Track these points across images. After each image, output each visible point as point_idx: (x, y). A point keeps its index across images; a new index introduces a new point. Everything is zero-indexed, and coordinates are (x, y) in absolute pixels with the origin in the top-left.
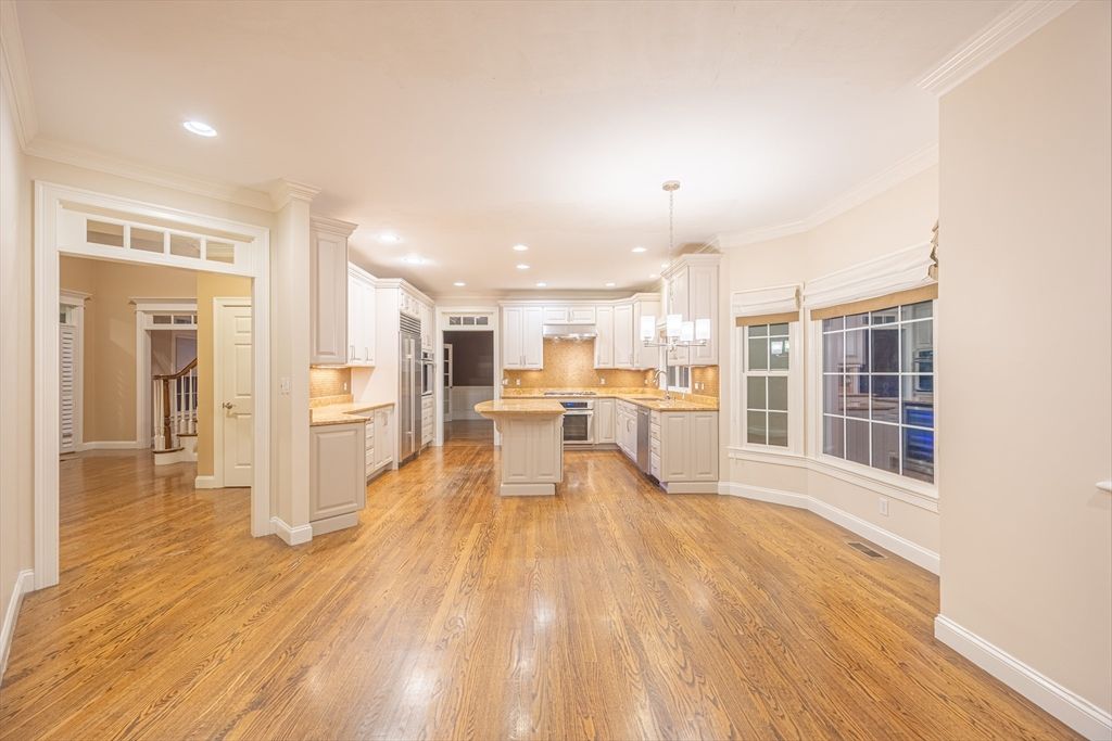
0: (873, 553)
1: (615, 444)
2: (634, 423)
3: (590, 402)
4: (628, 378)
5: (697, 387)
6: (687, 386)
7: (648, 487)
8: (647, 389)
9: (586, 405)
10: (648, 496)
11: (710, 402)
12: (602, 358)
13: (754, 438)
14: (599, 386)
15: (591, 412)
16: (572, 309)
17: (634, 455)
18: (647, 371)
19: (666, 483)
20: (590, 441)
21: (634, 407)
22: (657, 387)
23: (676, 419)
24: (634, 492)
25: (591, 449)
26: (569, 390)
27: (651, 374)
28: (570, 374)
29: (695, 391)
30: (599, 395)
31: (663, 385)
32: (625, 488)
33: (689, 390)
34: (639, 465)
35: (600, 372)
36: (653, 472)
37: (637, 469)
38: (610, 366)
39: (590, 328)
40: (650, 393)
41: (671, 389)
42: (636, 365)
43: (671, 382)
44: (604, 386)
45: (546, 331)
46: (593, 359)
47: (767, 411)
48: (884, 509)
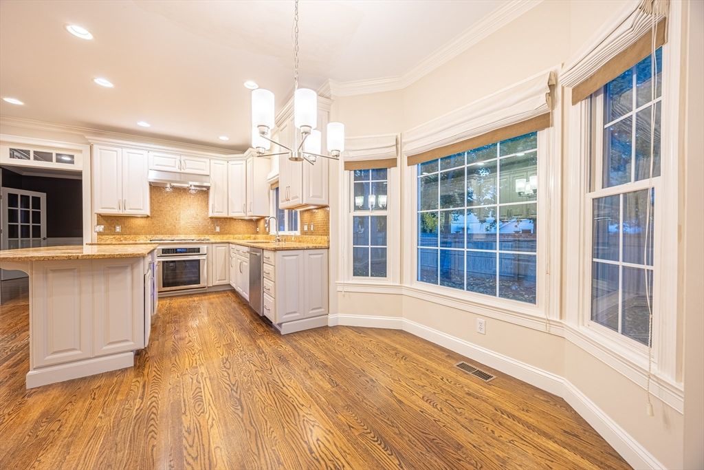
0: (484, 374)
1: (229, 284)
2: (246, 265)
3: (204, 248)
4: (241, 227)
5: (306, 228)
6: (296, 229)
7: (261, 330)
8: (259, 236)
9: (198, 250)
10: (261, 342)
11: (320, 240)
12: (217, 207)
13: (359, 271)
14: (214, 233)
15: (204, 257)
16: (183, 158)
17: (246, 295)
18: (258, 221)
19: (280, 325)
20: (202, 284)
21: (246, 249)
22: (268, 233)
23: (290, 258)
24: (245, 340)
25: (205, 292)
26: (182, 237)
27: (262, 223)
28: (182, 222)
29: (304, 233)
30: (213, 241)
31: (273, 231)
32: (234, 335)
33: (298, 233)
34: (251, 305)
35: (216, 220)
36: (266, 313)
37: (250, 308)
38: (224, 215)
39: (204, 178)
40: (261, 238)
41: (281, 233)
42: (249, 214)
43: (280, 226)
44: (219, 233)
45: (153, 176)
46: (208, 207)
47: (370, 246)
48: (481, 329)
